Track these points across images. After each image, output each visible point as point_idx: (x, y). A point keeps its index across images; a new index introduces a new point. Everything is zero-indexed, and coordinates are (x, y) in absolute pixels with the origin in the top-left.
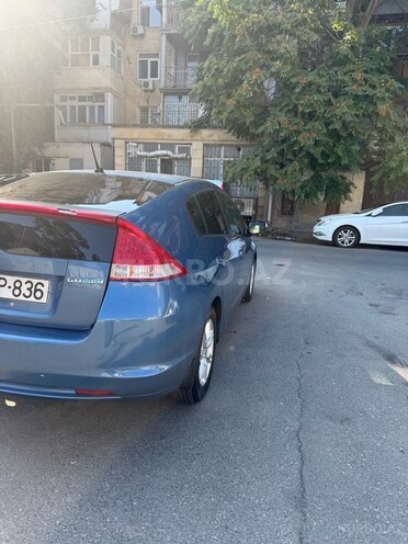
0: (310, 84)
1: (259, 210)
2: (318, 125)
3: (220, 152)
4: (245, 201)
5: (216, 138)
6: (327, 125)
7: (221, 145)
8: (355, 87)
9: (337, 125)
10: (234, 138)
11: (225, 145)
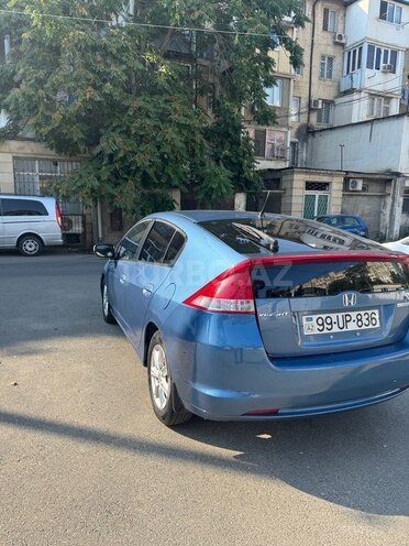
0: (140, 109)
1: (88, 227)
2: (150, 147)
3: (33, 166)
4: (73, 219)
5: (29, 152)
6: (159, 147)
7: (34, 159)
8: (176, 116)
9: (167, 149)
10: (53, 152)
11: (39, 159)
